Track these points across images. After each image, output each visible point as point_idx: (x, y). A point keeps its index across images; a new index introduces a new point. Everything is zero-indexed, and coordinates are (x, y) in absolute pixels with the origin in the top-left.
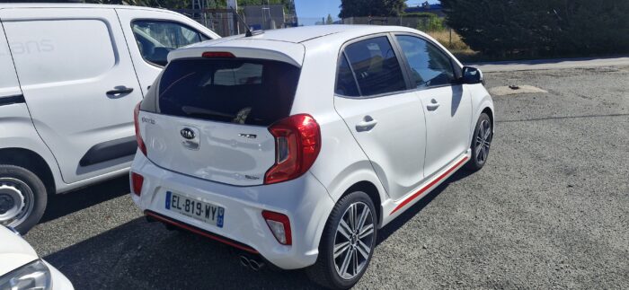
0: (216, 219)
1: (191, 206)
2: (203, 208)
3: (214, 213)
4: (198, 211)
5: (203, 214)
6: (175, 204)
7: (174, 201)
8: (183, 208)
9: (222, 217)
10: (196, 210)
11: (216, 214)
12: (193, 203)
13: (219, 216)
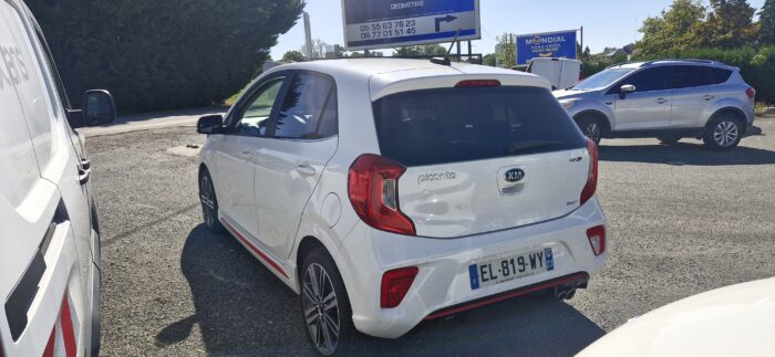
0: (544, 264)
1: (510, 267)
2: (527, 261)
3: (540, 259)
4: (521, 267)
5: (528, 268)
6: (487, 276)
7: (483, 273)
8: (500, 275)
9: (551, 258)
10: (518, 267)
11: (544, 258)
12: (512, 261)
13: (547, 258)
